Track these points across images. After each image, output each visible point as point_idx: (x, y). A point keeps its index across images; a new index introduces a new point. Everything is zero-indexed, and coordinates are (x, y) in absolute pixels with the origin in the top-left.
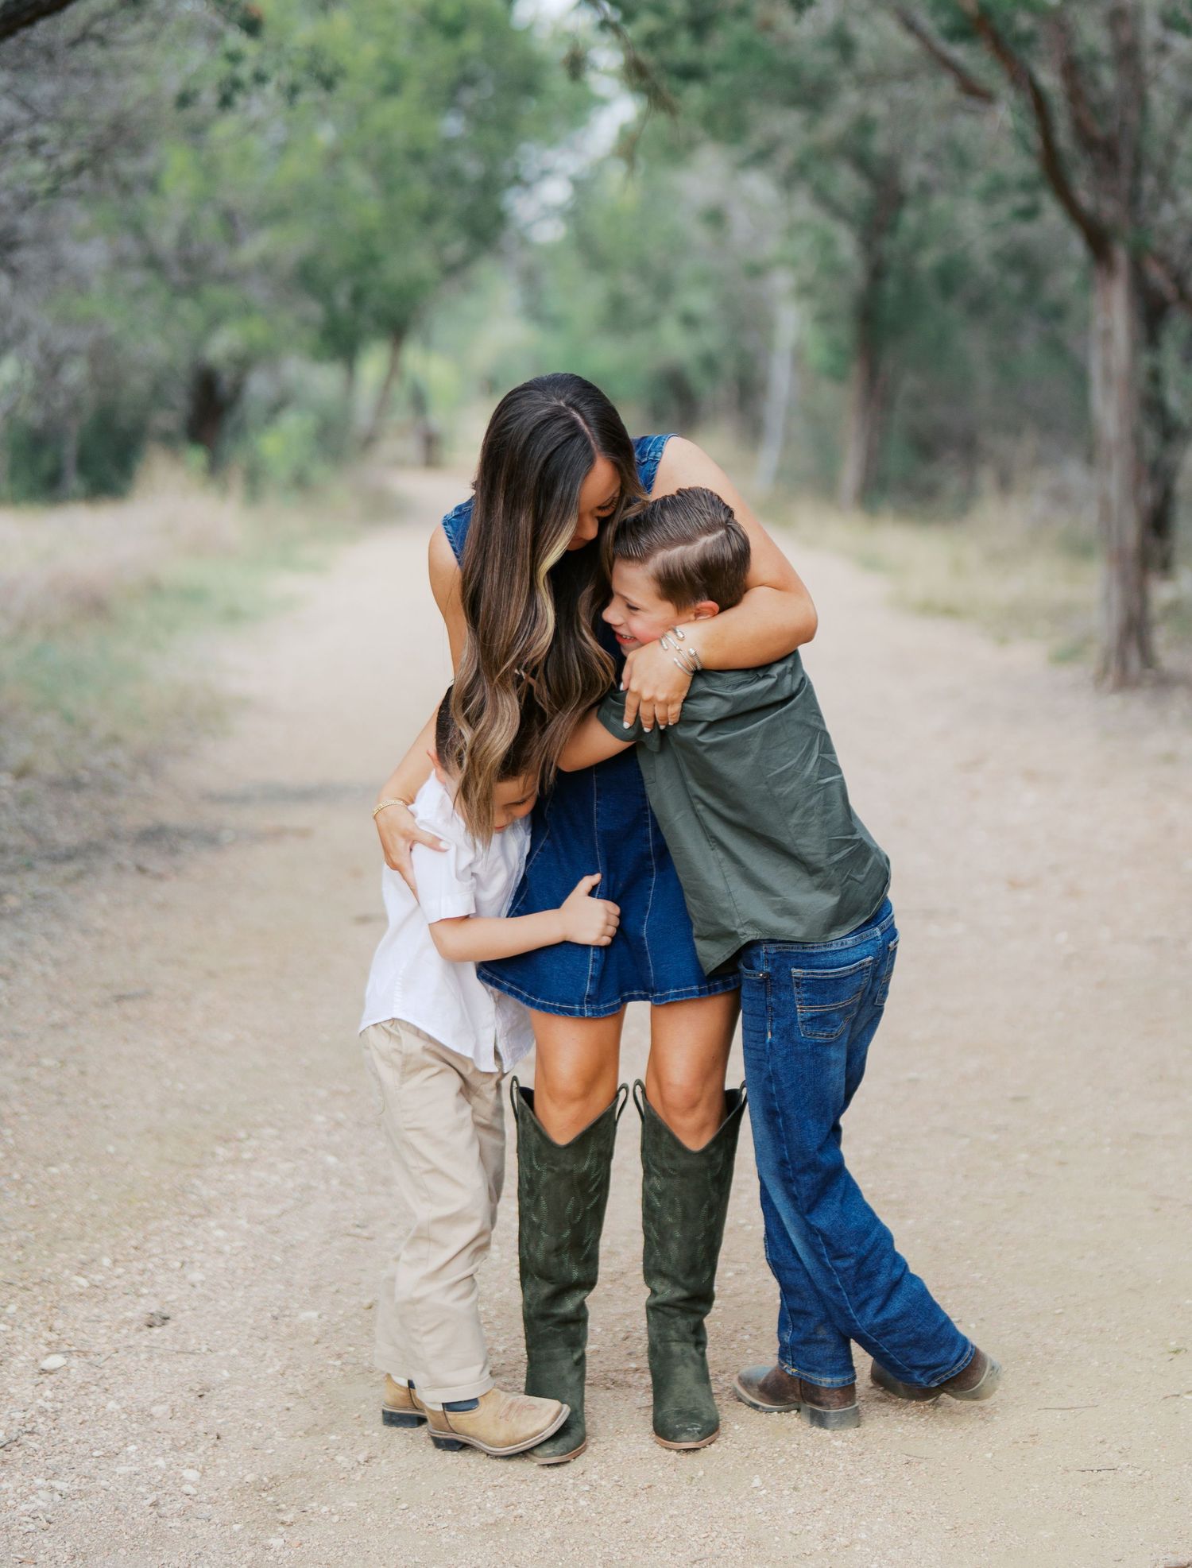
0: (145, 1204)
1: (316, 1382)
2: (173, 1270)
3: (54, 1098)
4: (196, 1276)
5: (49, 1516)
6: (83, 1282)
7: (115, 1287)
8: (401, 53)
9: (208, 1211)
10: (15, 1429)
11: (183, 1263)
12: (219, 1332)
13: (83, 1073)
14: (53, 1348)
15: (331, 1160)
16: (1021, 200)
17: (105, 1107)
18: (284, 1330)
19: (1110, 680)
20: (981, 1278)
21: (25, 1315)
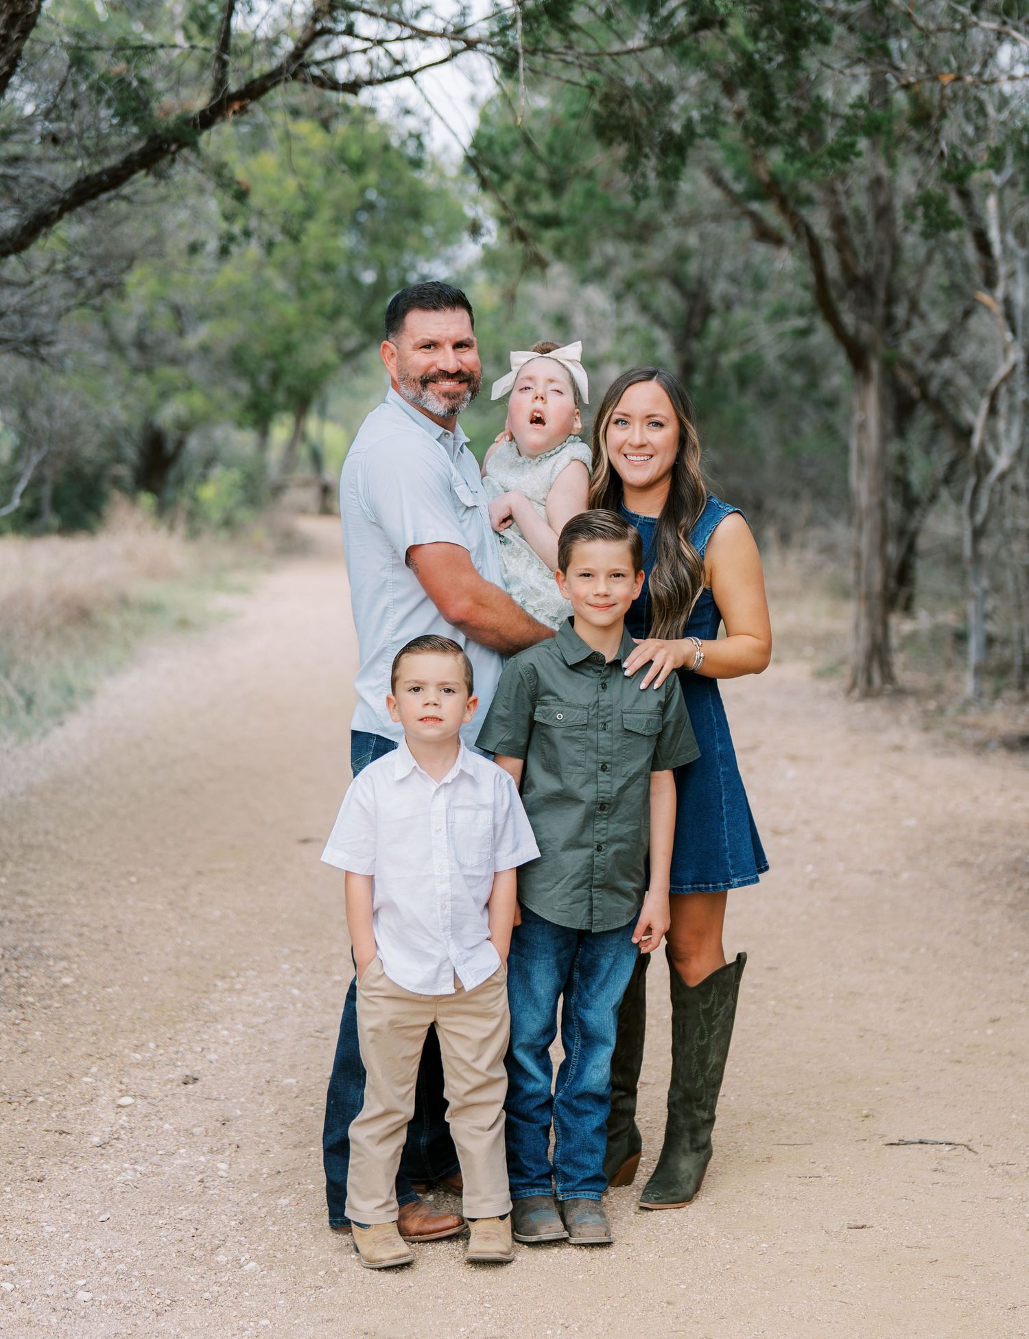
0: (173, 1013)
1: (298, 1119)
2: (196, 1053)
3: (102, 947)
4: (213, 1057)
5: (135, 1184)
6: (138, 1056)
7: (159, 1061)
8: (316, 185)
9: (215, 1018)
10: (107, 1137)
11: (203, 1049)
12: (231, 1089)
13: (119, 932)
14: (123, 1093)
15: (296, 992)
16: (800, 323)
17: (138, 954)
18: (274, 1089)
19: (856, 693)
20: (740, 1072)
21: (103, 1074)
